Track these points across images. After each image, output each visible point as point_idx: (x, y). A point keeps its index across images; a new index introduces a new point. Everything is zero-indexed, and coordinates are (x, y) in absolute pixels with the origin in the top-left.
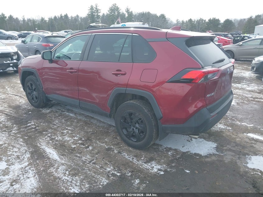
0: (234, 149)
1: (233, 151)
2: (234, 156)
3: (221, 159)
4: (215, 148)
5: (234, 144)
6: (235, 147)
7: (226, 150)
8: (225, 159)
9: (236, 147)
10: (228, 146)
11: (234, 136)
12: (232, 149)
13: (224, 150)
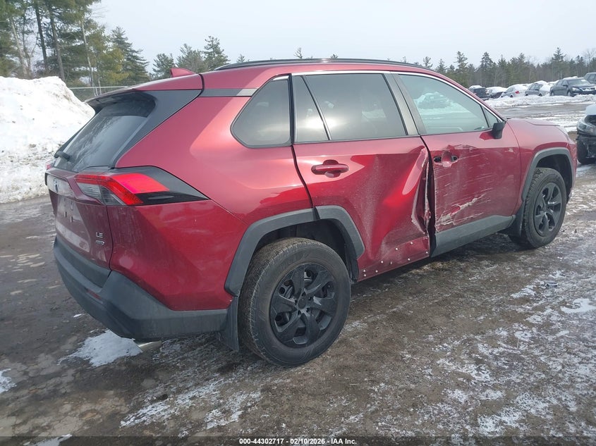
0: (53, 381)
1: (48, 377)
2: (38, 370)
3: (54, 353)
4: (90, 359)
5: (63, 391)
6: (56, 386)
7: (64, 370)
8: (49, 356)
9: (51, 388)
10: (70, 378)
11: (84, 408)
12: (58, 379)
13: (68, 369)
